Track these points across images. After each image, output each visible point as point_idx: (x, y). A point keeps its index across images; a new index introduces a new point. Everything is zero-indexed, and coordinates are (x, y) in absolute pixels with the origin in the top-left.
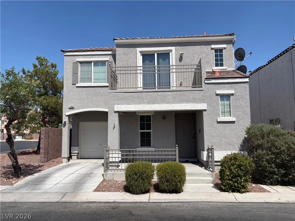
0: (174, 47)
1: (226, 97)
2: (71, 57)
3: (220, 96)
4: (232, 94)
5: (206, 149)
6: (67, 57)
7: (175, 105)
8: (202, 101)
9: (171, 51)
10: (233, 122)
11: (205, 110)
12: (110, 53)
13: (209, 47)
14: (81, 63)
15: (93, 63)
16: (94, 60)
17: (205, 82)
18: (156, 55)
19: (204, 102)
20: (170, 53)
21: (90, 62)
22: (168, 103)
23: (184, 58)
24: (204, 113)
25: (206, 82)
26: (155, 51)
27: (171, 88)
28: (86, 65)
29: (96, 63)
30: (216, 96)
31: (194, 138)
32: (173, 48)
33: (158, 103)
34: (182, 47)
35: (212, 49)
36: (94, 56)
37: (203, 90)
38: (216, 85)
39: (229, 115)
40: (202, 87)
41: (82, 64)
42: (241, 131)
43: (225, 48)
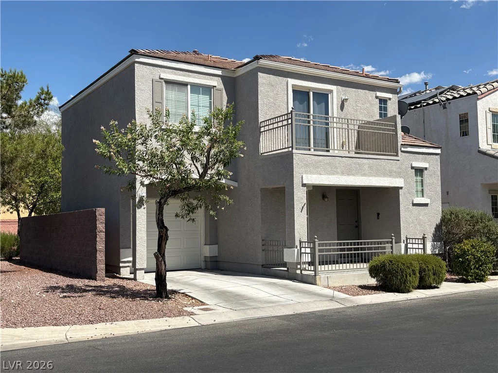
0: (335, 87)
1: (419, 171)
2: (148, 67)
3: (415, 169)
4: (426, 169)
5: (402, 241)
6: (142, 66)
7: (372, 178)
8: (398, 175)
9: (331, 91)
10: (426, 205)
11: (401, 188)
12: (219, 72)
13: (373, 94)
14: (168, 82)
15: (189, 87)
16: (192, 82)
17: (401, 149)
18: (311, 94)
19: (401, 177)
20: (329, 95)
21: (185, 84)
22: (364, 175)
23: (345, 106)
24: (401, 192)
25: (403, 149)
26: (310, 88)
27: (331, 151)
28: (176, 87)
29: (196, 88)
30: (412, 169)
31: (356, 227)
32: (333, 88)
33: (353, 175)
34: (344, 88)
35: (377, 97)
36: (190, 74)
37: (399, 160)
38: (411, 154)
39: (421, 195)
40: (397, 155)
41: (170, 86)
42: (434, 217)
43: (390, 99)
